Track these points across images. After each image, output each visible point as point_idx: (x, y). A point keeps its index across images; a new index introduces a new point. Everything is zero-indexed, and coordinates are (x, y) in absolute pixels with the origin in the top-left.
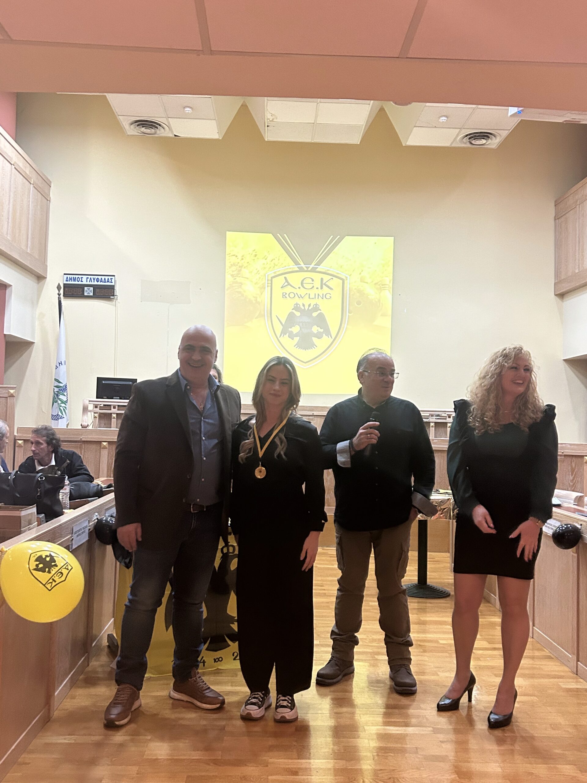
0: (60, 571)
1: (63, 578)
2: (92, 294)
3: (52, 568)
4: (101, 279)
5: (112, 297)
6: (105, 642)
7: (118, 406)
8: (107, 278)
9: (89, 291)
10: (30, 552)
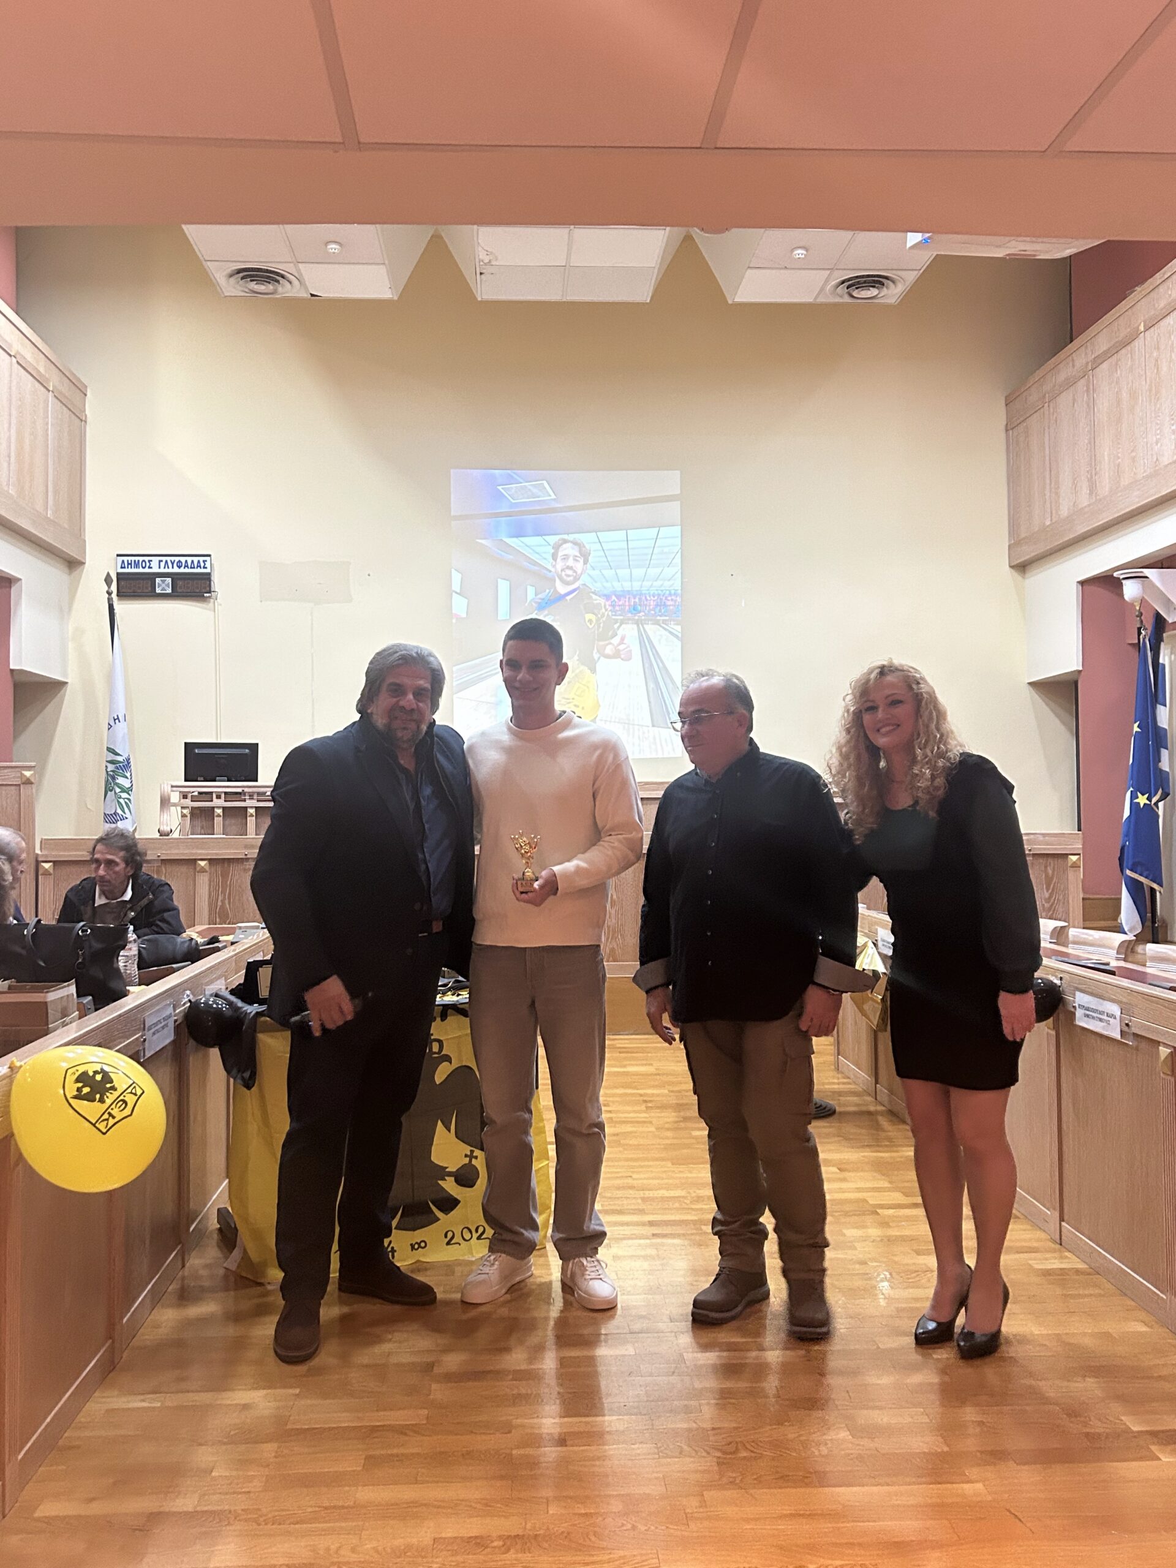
0: (122, 1097)
1: (127, 1112)
2: (169, 591)
3: (108, 1094)
4: (186, 561)
5: (207, 595)
6: (214, 1224)
7: (226, 793)
8: (196, 559)
9: (164, 586)
10: (65, 1065)
